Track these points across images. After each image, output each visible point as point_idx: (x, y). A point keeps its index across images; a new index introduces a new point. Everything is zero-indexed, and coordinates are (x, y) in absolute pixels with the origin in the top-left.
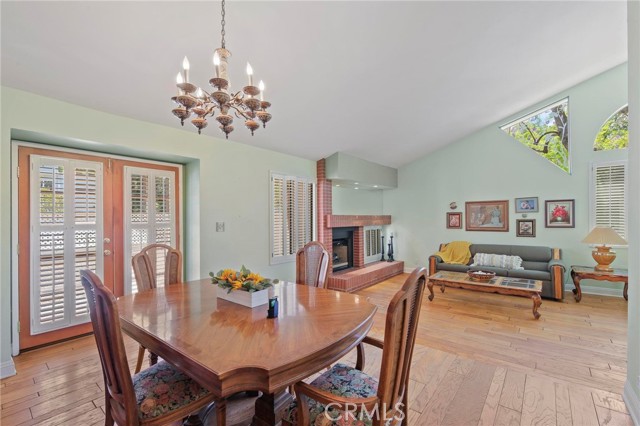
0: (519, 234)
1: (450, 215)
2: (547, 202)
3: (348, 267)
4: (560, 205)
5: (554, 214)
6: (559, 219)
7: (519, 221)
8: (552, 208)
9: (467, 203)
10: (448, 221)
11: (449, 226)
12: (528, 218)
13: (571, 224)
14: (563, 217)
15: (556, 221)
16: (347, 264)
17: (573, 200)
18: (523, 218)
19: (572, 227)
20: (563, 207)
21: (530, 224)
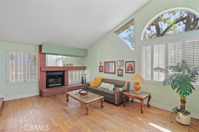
0: (118, 75)
1: (100, 67)
2: (126, 62)
3: (61, 85)
4: (130, 63)
5: (128, 67)
6: (130, 69)
7: (118, 70)
8: (128, 64)
9: (104, 62)
10: (100, 69)
11: (100, 71)
12: (121, 69)
13: (133, 72)
15: (129, 70)
16: (60, 84)
17: (134, 62)
18: (119, 69)
19: (134, 73)
20: (131, 64)
21: (121, 71)
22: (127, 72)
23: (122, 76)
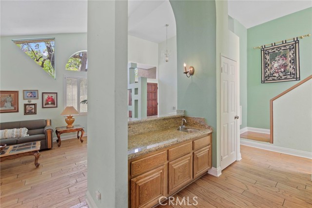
2: (43, 93)
4: (50, 95)
5: (47, 100)
6: (50, 103)
8: (46, 97)
12: (32, 103)
13: (55, 106)
14: (51, 102)
15: (48, 104)
17: (56, 93)
18: (28, 103)
19: (57, 107)
20: (52, 97)
21: (33, 106)
22: (44, 106)
23: (35, 113)
